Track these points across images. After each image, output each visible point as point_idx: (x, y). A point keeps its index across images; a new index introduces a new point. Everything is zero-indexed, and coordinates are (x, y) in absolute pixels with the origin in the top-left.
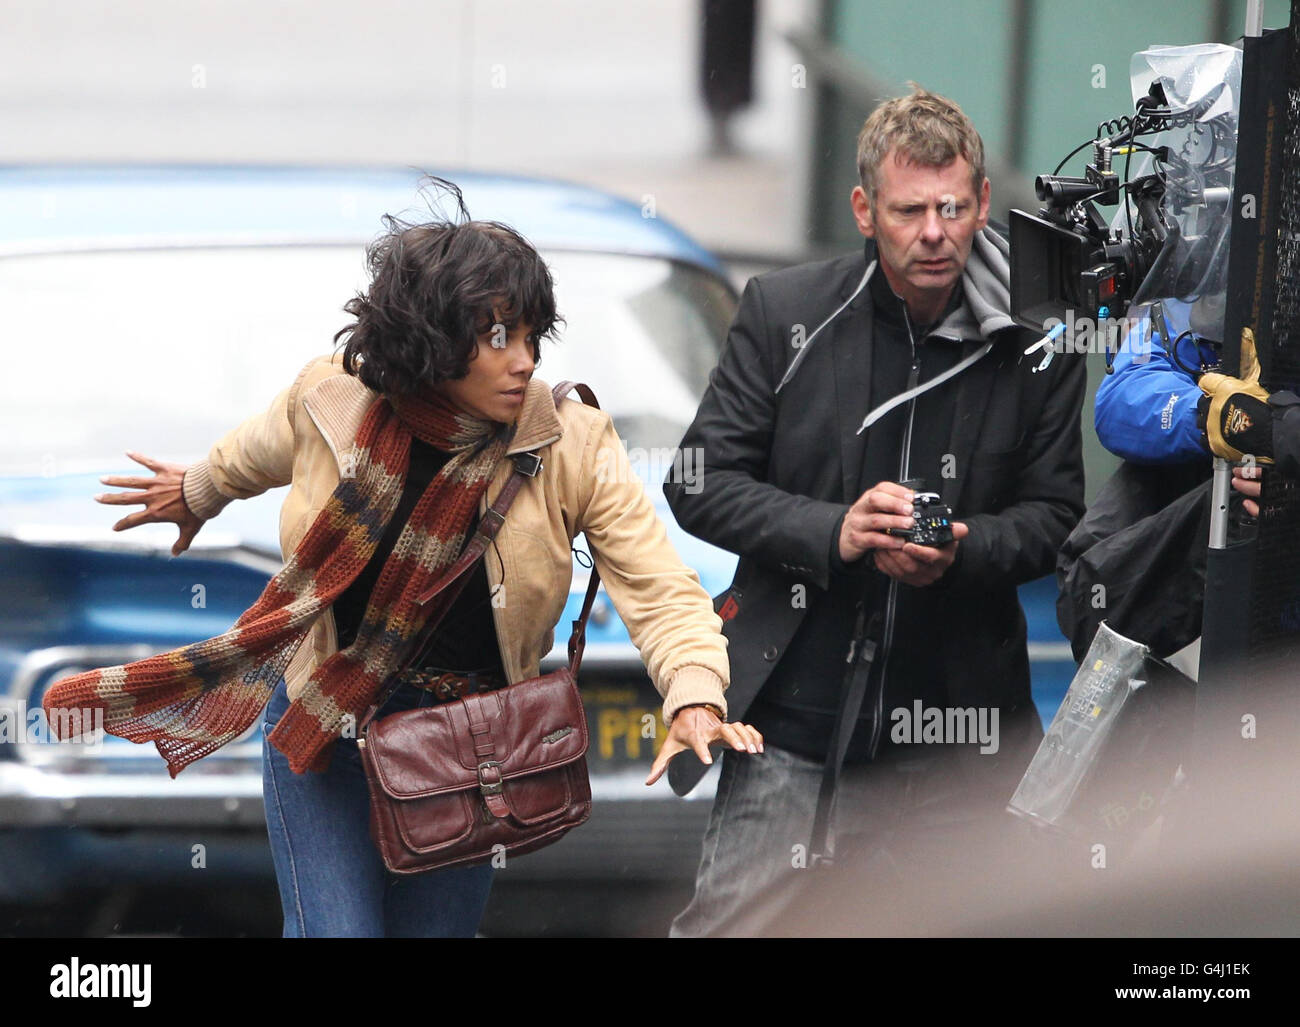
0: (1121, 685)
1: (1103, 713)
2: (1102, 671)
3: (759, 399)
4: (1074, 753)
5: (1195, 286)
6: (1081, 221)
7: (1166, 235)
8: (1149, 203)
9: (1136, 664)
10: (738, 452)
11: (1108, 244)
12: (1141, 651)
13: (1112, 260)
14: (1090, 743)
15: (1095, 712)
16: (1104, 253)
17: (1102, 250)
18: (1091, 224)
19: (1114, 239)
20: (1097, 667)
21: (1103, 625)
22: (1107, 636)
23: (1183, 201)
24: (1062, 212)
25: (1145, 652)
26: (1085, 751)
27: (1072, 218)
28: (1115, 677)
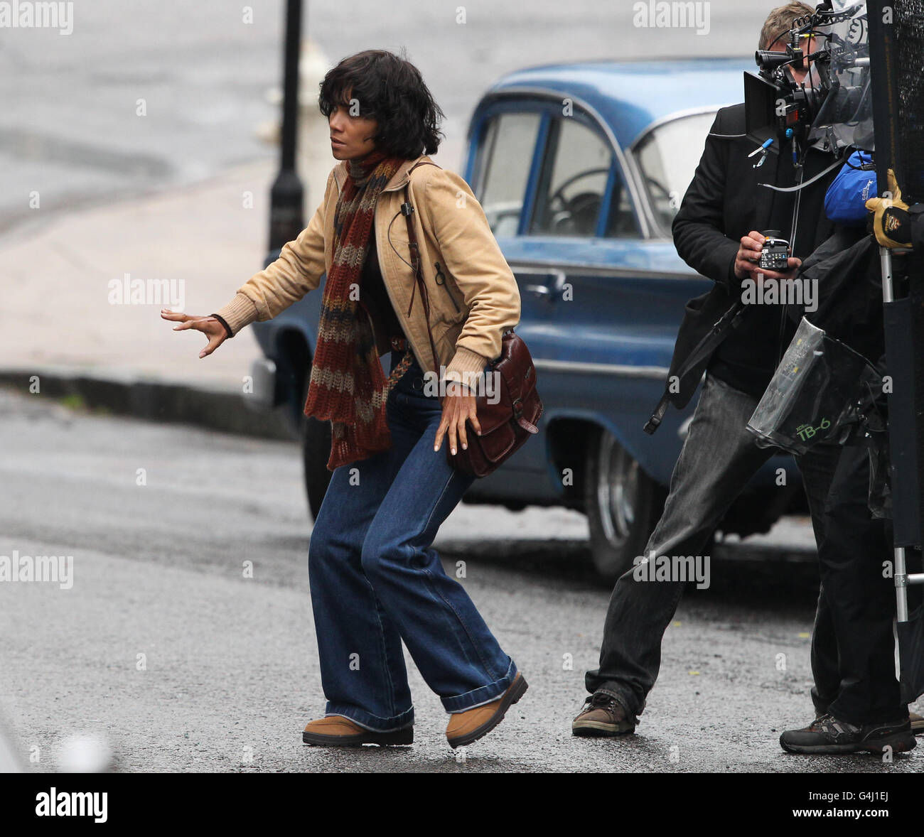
0: (809, 354)
1: (799, 371)
2: (801, 345)
3: (716, 182)
4: (783, 394)
5: (852, 117)
6: (780, 77)
7: (831, 86)
8: (823, 67)
9: (818, 342)
10: (704, 212)
11: (795, 91)
12: (821, 334)
13: (797, 100)
14: (791, 389)
15: (795, 370)
16: (793, 97)
17: (791, 95)
18: (785, 79)
19: (800, 88)
20: (798, 344)
21: (804, 318)
22: (805, 324)
23: (843, 66)
24: (770, 73)
25: (823, 334)
26: (788, 393)
27: (776, 76)
28: (807, 349)
